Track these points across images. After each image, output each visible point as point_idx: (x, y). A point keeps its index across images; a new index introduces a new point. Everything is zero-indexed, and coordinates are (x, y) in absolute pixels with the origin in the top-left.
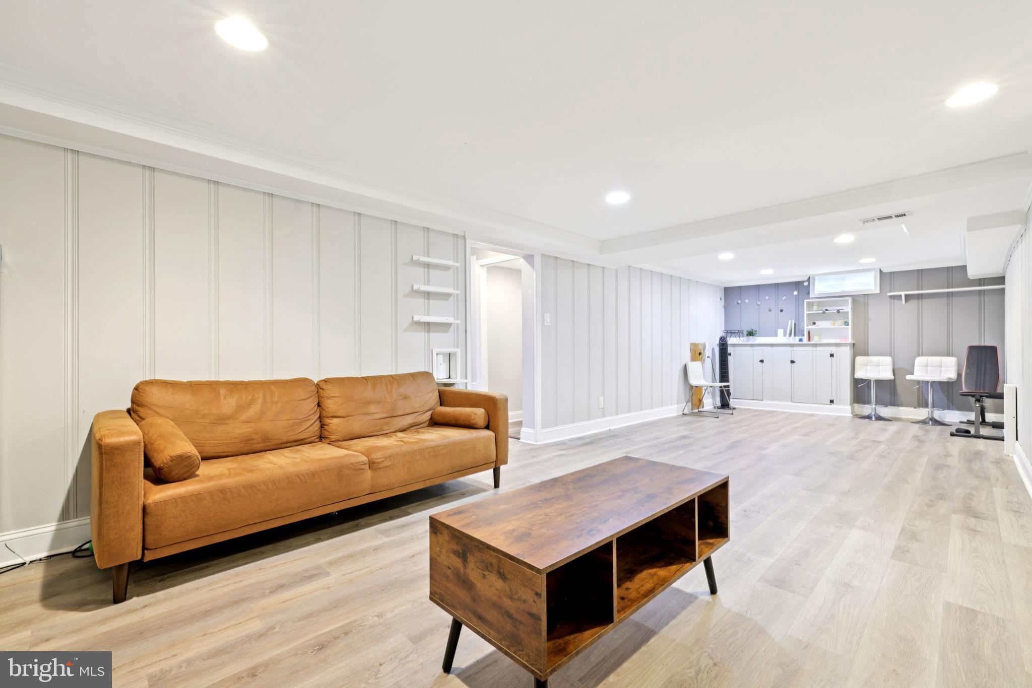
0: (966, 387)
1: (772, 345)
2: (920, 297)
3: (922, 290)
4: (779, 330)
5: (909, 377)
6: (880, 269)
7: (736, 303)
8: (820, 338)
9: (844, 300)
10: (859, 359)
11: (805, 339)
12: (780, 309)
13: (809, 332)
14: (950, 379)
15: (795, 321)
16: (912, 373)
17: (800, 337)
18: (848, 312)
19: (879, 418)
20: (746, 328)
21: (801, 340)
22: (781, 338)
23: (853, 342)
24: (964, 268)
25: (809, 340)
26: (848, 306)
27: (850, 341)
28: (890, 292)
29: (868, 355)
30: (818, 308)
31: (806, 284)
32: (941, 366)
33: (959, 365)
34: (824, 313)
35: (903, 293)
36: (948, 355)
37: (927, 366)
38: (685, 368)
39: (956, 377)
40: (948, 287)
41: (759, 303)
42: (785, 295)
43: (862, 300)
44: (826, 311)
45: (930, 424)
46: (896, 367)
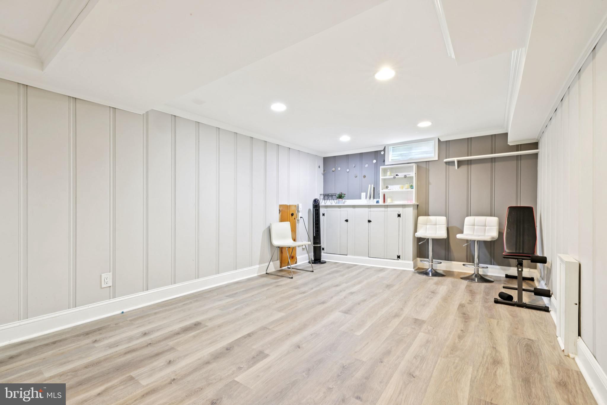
0: (508, 248)
1: (354, 207)
2: (469, 162)
3: (471, 156)
4: (362, 193)
5: (459, 236)
6: (439, 139)
7: (331, 171)
8: (392, 200)
9: (410, 167)
10: (421, 218)
11: (381, 202)
12: (363, 176)
13: (384, 195)
14: (493, 238)
15: (374, 185)
16: (462, 232)
17: (377, 200)
18: (412, 177)
19: (436, 274)
20: (338, 193)
21: (378, 202)
22: (364, 201)
23: (417, 204)
24: (505, 135)
25: (384, 202)
26: (413, 171)
27: (414, 202)
28: (446, 158)
29: (428, 215)
30: (391, 173)
31: (382, 153)
32: (485, 226)
33: (500, 224)
34: (394, 178)
35: (455, 159)
36: (491, 215)
37: (474, 225)
38: (269, 230)
39: (497, 236)
40: (492, 153)
41: (348, 170)
42: (367, 163)
43: (424, 165)
44: (397, 177)
45: (476, 281)
46: (450, 225)
